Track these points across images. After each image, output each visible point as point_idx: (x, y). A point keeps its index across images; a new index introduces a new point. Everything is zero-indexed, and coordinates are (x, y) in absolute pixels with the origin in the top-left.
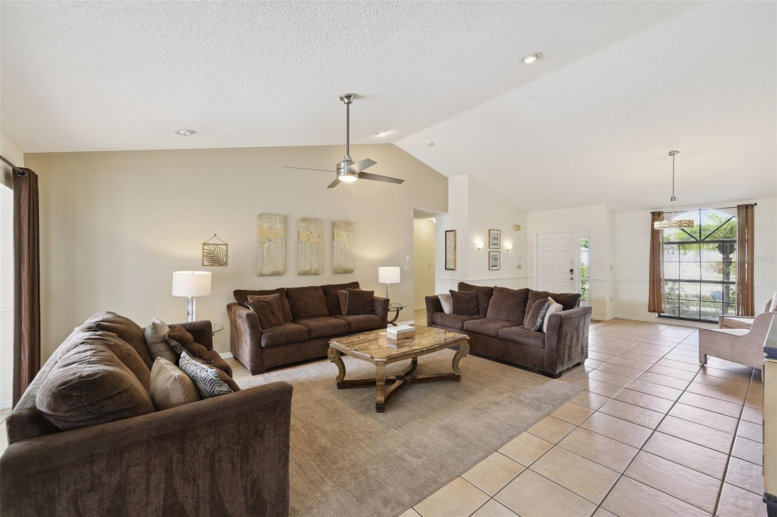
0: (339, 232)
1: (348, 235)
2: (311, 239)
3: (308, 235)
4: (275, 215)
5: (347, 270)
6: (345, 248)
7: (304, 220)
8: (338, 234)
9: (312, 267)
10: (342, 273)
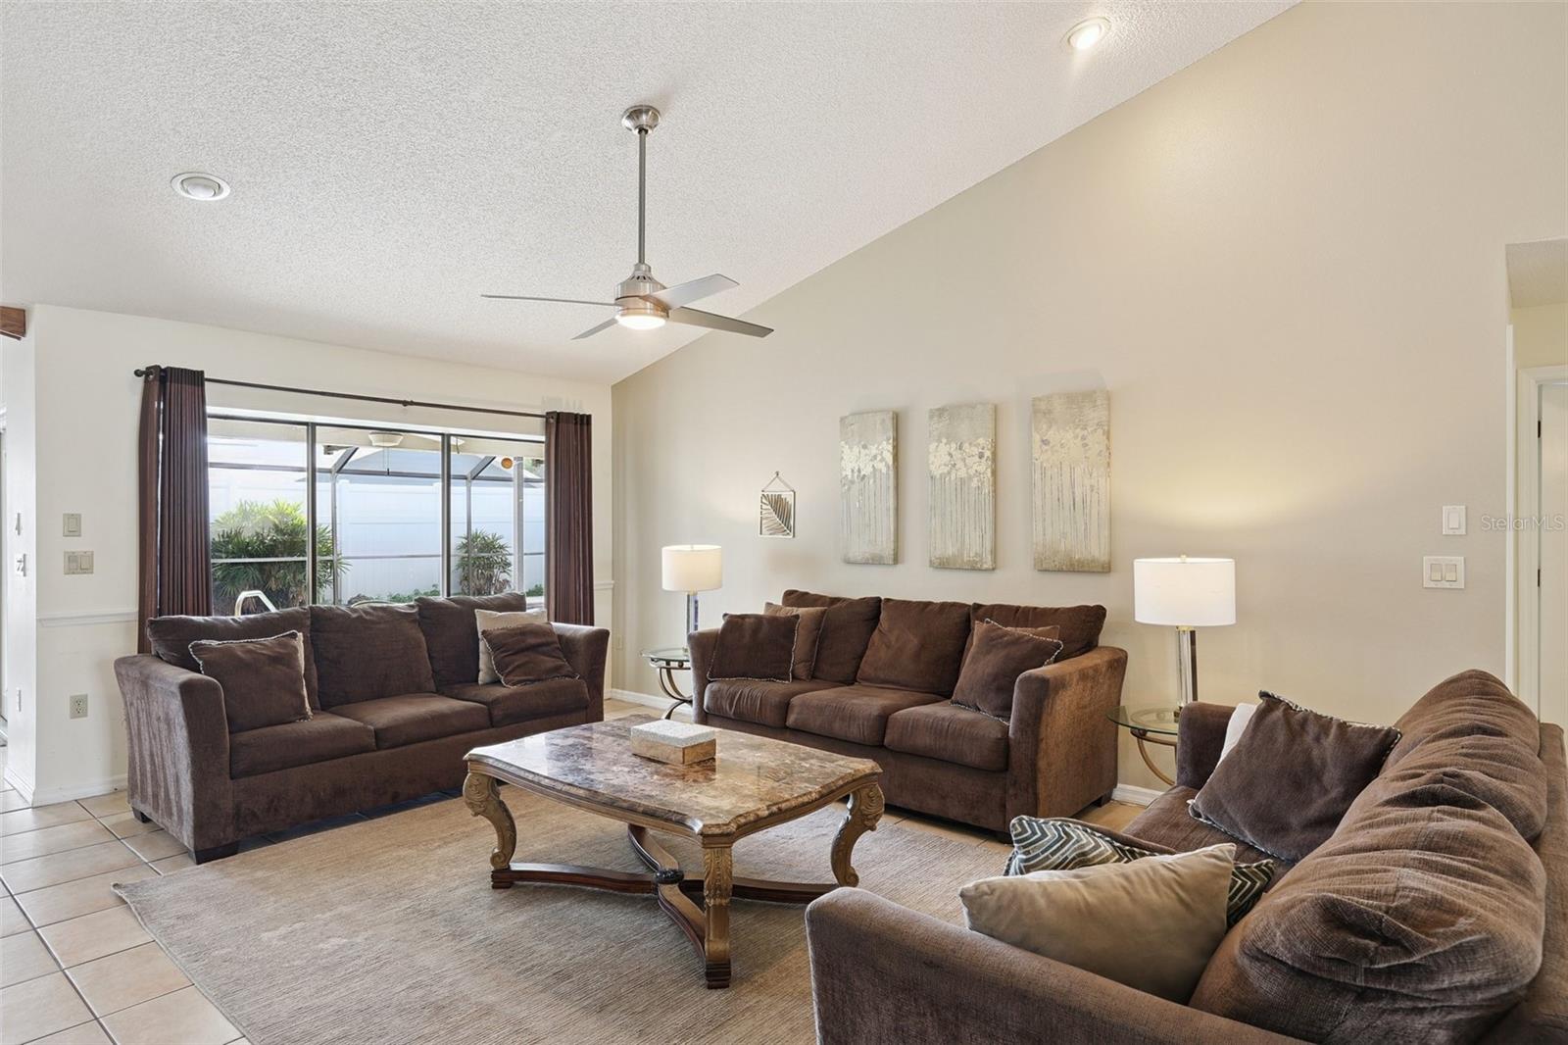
0: (1051, 432)
1: (1084, 438)
2: (960, 464)
3: (950, 455)
4: (872, 412)
5: (1079, 561)
6: (1073, 485)
7: (941, 412)
8: (1045, 442)
9: (963, 543)
10: (1060, 571)
